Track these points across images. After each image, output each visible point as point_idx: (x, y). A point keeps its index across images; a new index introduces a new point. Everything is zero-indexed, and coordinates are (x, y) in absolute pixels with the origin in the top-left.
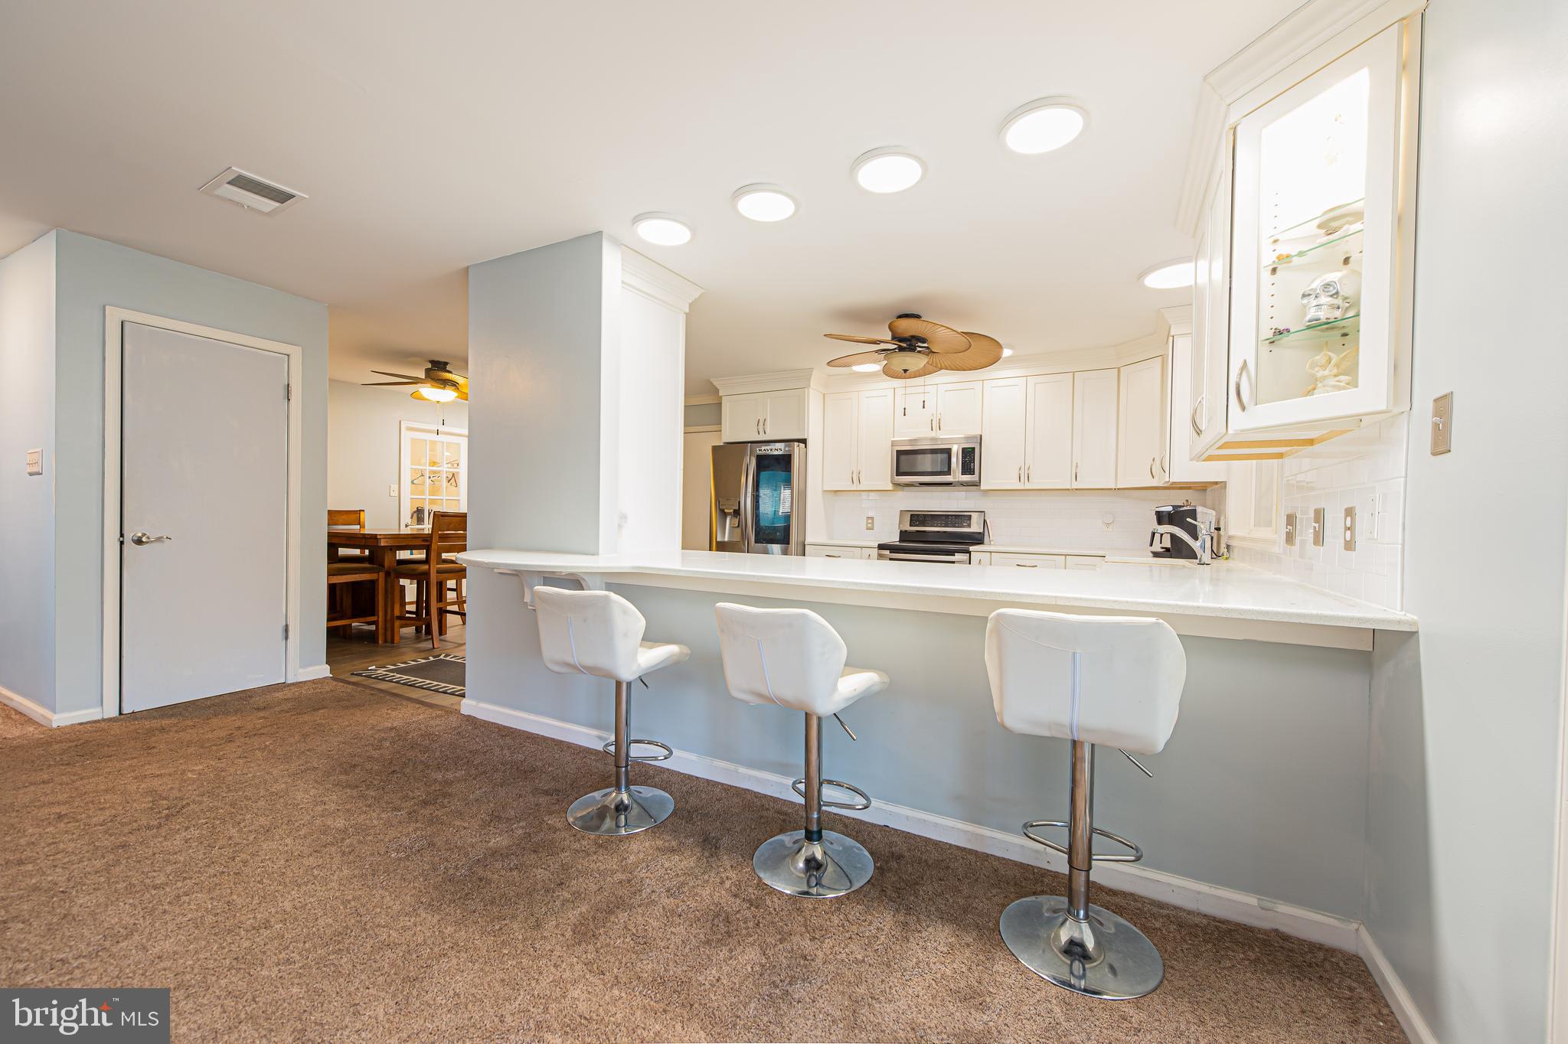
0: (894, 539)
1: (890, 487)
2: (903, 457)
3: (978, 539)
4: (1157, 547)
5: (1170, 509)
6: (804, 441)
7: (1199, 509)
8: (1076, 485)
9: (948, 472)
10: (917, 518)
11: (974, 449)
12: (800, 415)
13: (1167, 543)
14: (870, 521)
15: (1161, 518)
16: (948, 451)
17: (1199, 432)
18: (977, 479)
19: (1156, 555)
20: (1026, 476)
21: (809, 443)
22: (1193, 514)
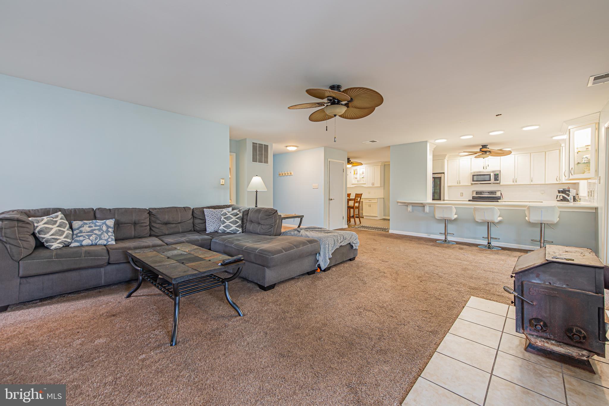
0: (471, 199)
1: (470, 185)
2: (474, 176)
3: (499, 198)
4: (558, 199)
5: (562, 189)
6: (444, 173)
7: (571, 190)
8: (532, 183)
9: (490, 180)
10: (477, 193)
11: (498, 174)
12: (443, 166)
13: (561, 198)
14: (462, 194)
15: (559, 192)
16: (490, 175)
17: (565, 176)
18: (499, 182)
19: (558, 201)
20: (515, 181)
21: (445, 173)
22: (569, 191)
